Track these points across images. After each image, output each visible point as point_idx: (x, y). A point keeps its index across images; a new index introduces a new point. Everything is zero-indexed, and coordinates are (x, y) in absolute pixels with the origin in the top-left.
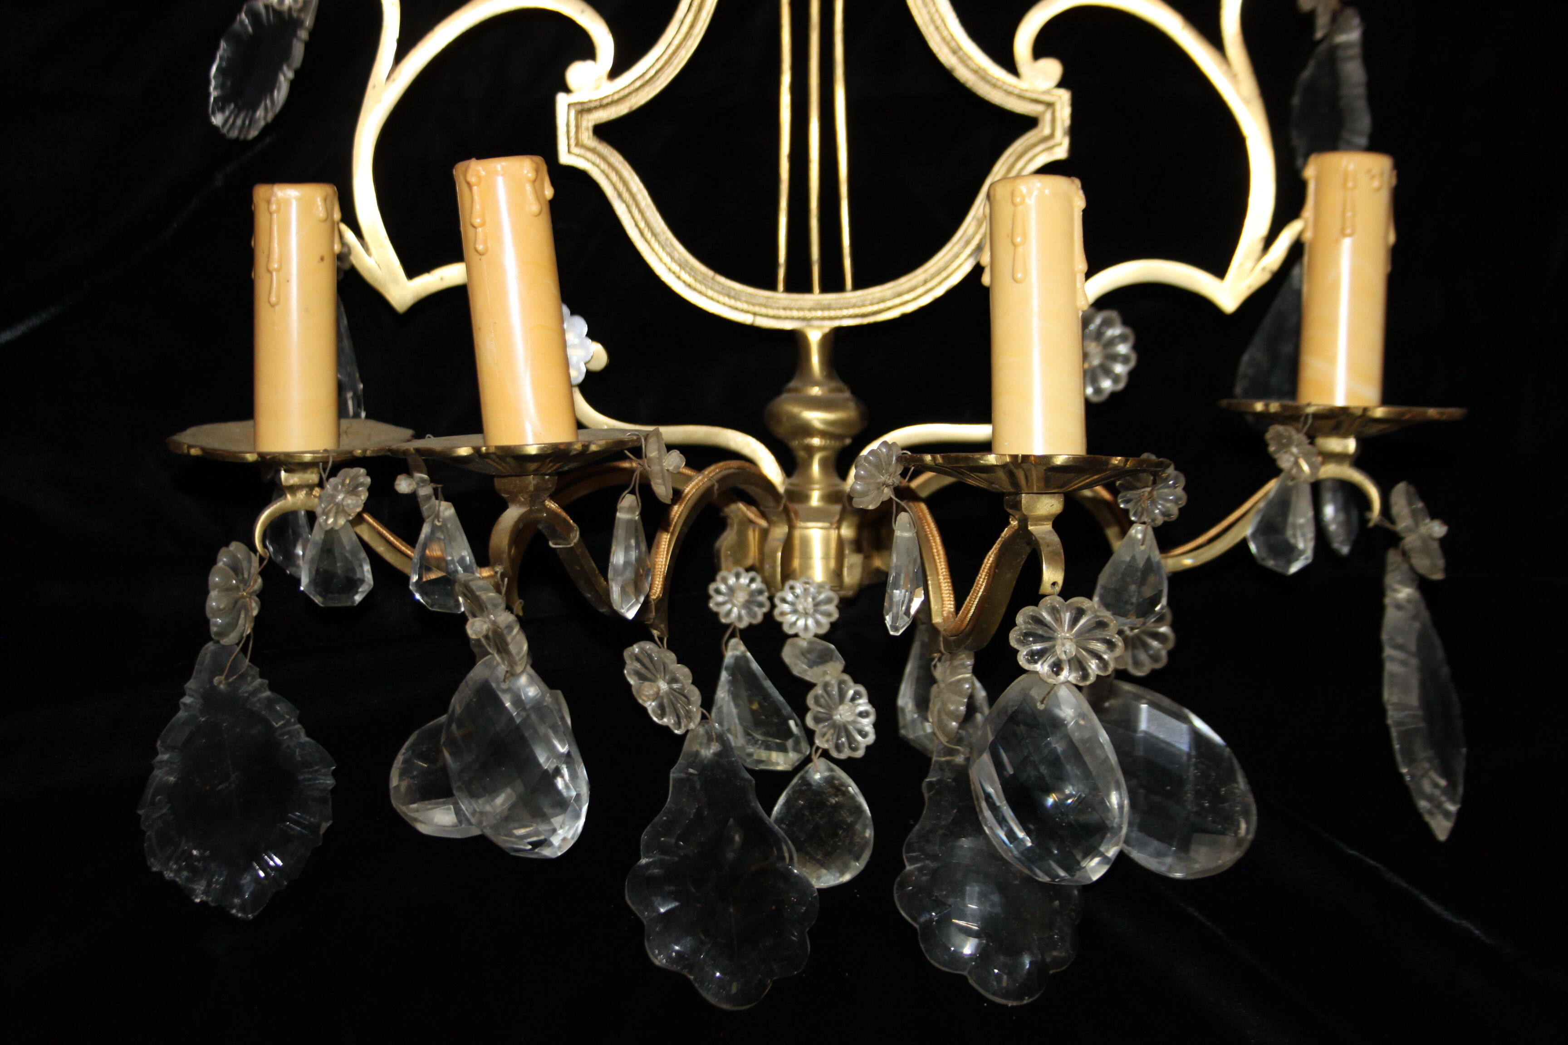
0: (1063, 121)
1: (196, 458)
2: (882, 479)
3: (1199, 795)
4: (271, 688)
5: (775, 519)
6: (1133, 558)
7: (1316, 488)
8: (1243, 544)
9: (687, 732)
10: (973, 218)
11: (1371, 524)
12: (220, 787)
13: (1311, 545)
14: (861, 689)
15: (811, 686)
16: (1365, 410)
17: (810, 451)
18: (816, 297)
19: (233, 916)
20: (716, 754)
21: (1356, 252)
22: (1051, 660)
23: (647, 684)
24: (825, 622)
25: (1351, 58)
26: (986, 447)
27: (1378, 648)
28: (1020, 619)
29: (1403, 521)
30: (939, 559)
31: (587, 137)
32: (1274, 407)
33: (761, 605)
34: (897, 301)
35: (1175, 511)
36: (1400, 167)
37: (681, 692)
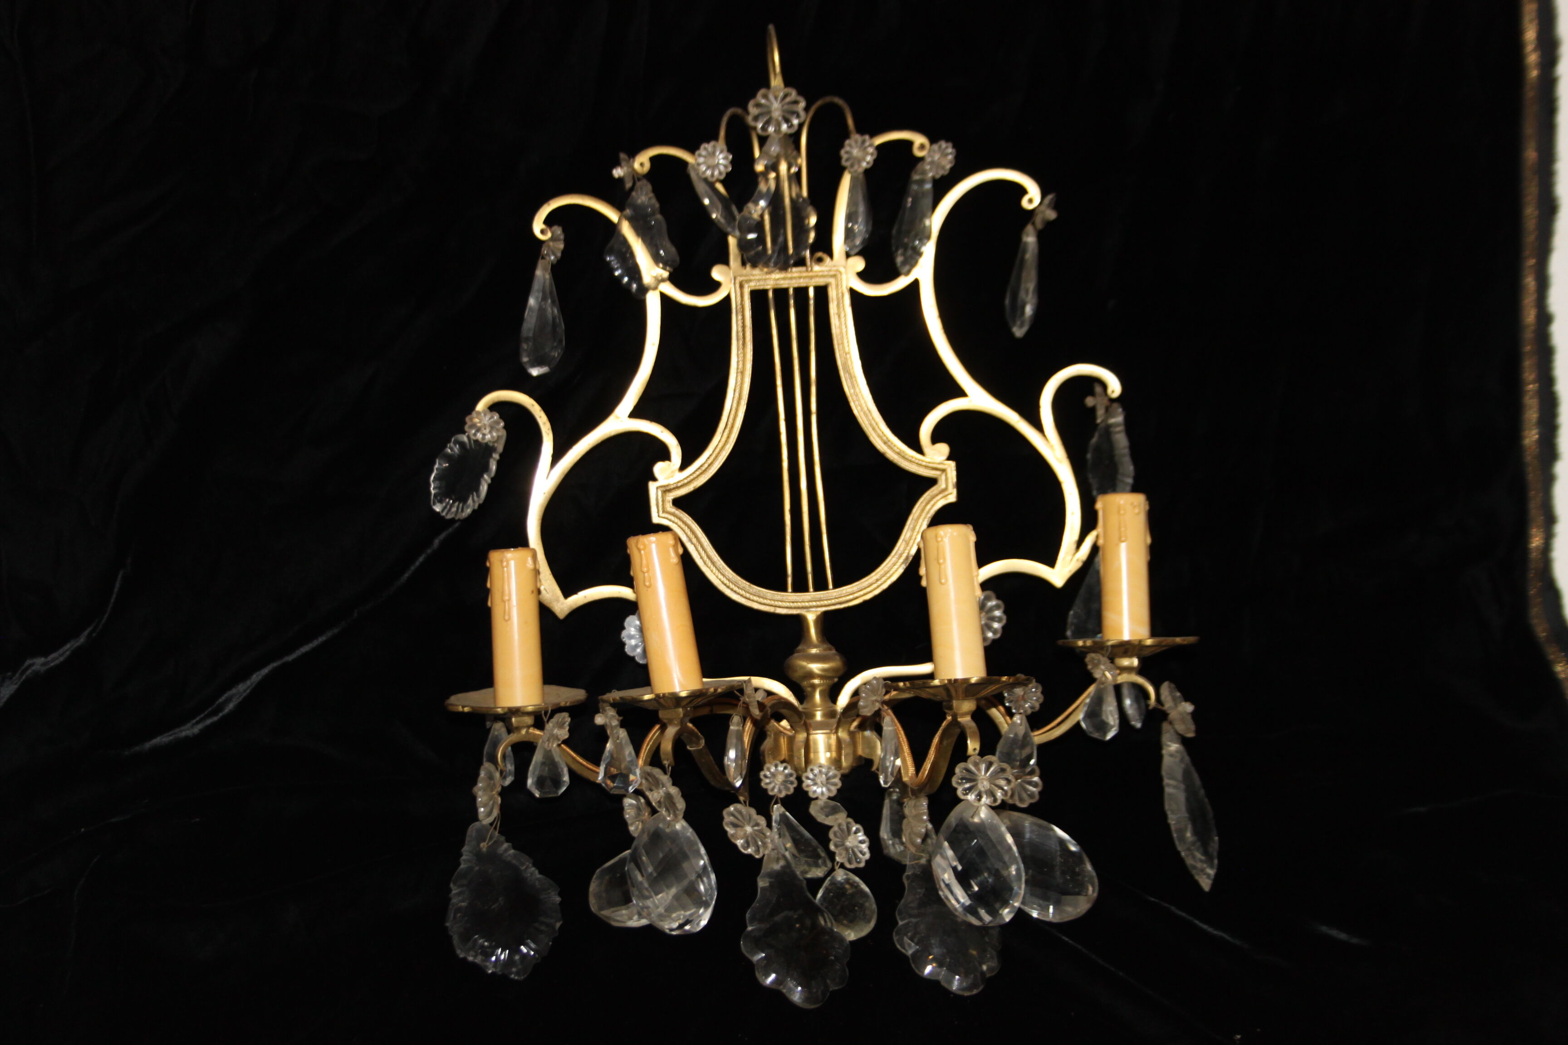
0: (952, 478)
1: (468, 714)
2: (874, 698)
3: (1063, 873)
4: (514, 848)
5: (798, 729)
6: (1016, 735)
7: (1118, 688)
8: (1078, 724)
9: (764, 856)
10: (903, 541)
11: (1151, 708)
12: (493, 907)
13: (1117, 722)
14: (858, 826)
15: (830, 827)
16: (1140, 641)
17: (814, 687)
18: (811, 595)
19: (513, 980)
20: (782, 867)
21: (1129, 550)
22: (976, 793)
23: (739, 829)
24: (834, 789)
25: (1119, 432)
26: (931, 676)
27: (1160, 779)
28: (957, 770)
29: (1168, 704)
30: (904, 743)
31: (670, 507)
32: (1089, 643)
33: (792, 783)
34: (861, 593)
35: (1037, 706)
36: (1150, 499)
37: (761, 831)
